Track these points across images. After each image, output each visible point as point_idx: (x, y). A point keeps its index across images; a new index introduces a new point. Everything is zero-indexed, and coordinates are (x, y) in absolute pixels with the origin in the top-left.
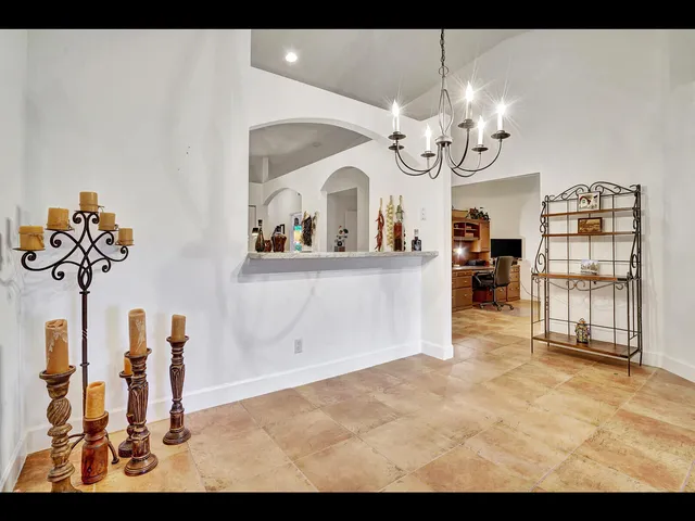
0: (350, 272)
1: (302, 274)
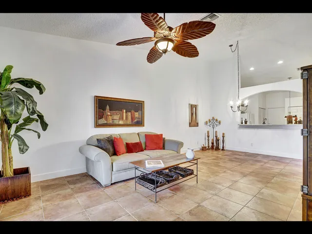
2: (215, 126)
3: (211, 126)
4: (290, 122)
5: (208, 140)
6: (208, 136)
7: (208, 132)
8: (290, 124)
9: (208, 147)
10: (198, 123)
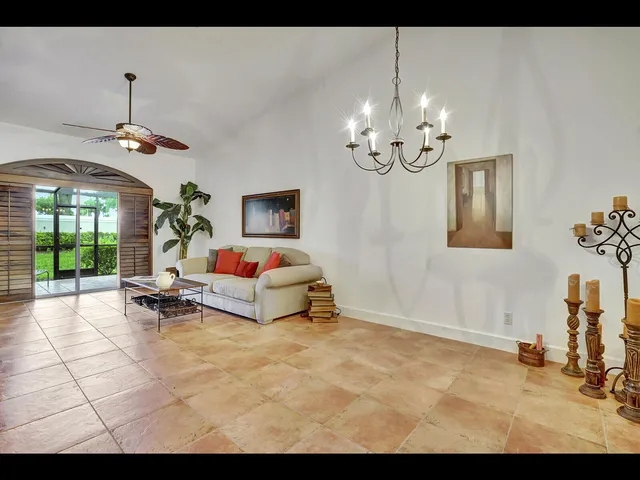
2: (638, 251)
5: (571, 324)
6: (572, 305)
9: (572, 358)
10: (511, 233)
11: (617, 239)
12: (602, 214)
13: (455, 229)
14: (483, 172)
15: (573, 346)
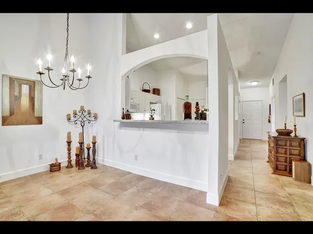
0: (158, 130)
1: (137, 129)
2: (86, 122)
3: (79, 123)
4: (188, 116)
5: (69, 150)
6: (69, 143)
7: (69, 135)
8: (188, 121)
9: (70, 162)
10: (42, 117)
11: (81, 119)
12: (76, 111)
13: (9, 115)
14: (28, 86)
15: (69, 157)
